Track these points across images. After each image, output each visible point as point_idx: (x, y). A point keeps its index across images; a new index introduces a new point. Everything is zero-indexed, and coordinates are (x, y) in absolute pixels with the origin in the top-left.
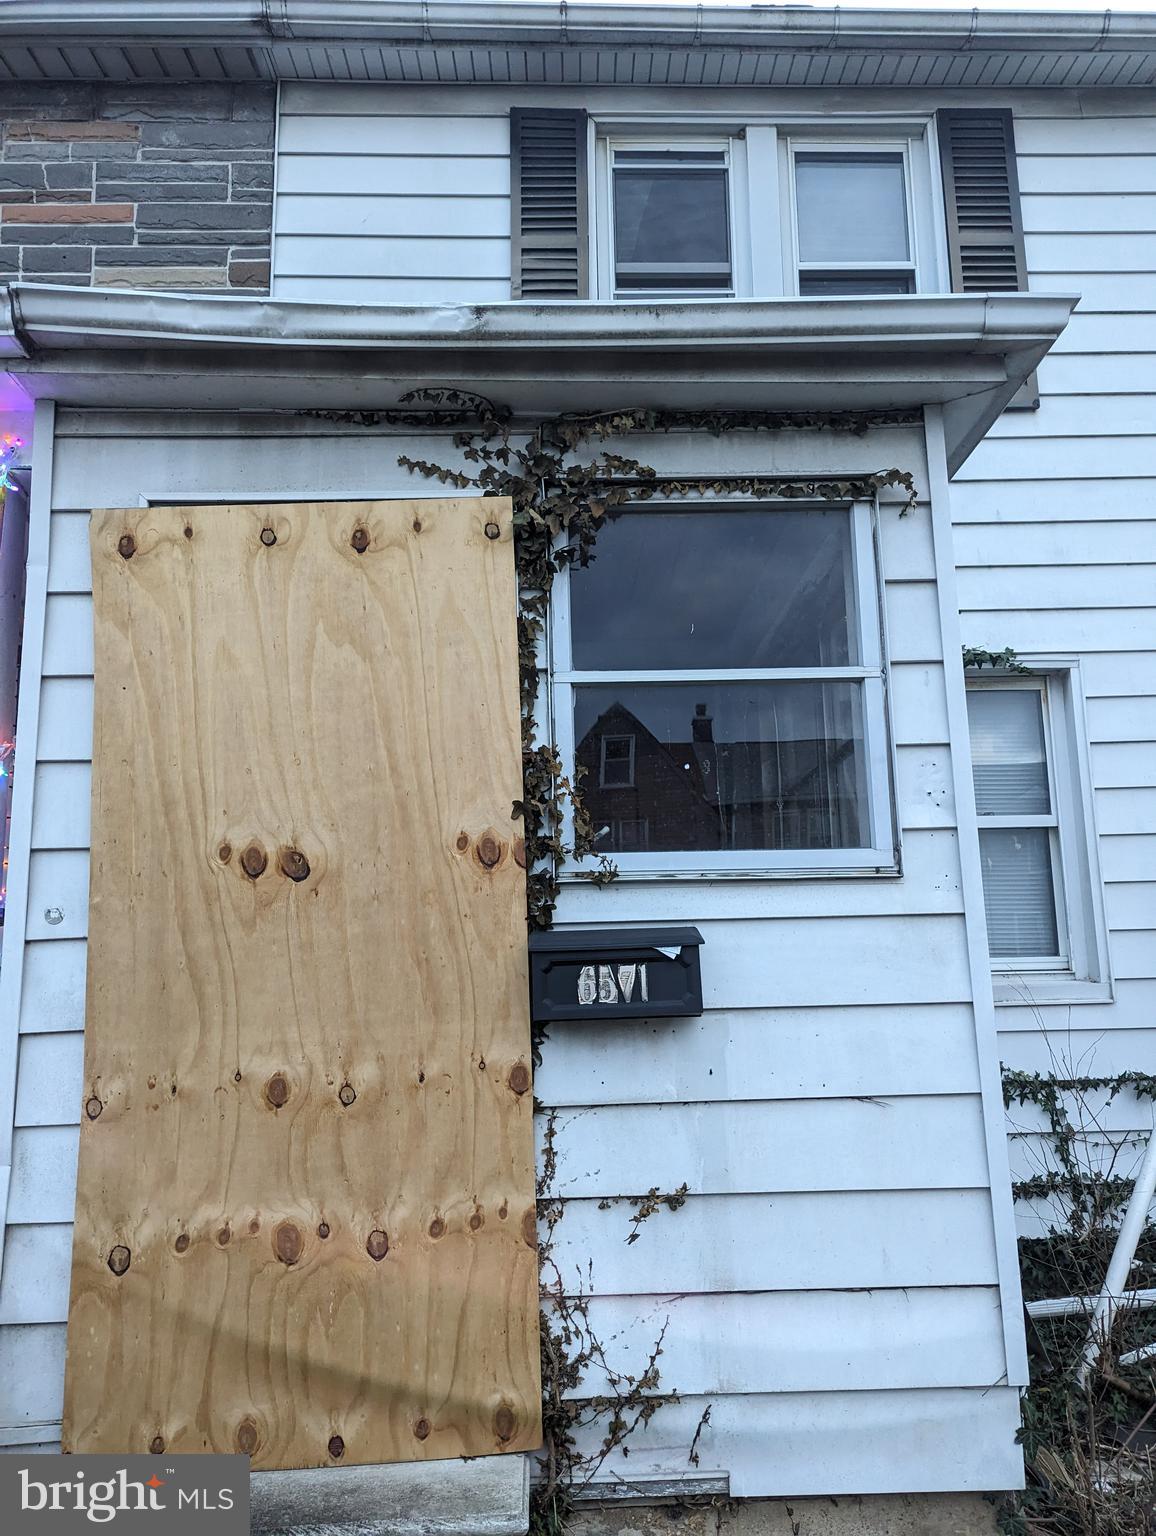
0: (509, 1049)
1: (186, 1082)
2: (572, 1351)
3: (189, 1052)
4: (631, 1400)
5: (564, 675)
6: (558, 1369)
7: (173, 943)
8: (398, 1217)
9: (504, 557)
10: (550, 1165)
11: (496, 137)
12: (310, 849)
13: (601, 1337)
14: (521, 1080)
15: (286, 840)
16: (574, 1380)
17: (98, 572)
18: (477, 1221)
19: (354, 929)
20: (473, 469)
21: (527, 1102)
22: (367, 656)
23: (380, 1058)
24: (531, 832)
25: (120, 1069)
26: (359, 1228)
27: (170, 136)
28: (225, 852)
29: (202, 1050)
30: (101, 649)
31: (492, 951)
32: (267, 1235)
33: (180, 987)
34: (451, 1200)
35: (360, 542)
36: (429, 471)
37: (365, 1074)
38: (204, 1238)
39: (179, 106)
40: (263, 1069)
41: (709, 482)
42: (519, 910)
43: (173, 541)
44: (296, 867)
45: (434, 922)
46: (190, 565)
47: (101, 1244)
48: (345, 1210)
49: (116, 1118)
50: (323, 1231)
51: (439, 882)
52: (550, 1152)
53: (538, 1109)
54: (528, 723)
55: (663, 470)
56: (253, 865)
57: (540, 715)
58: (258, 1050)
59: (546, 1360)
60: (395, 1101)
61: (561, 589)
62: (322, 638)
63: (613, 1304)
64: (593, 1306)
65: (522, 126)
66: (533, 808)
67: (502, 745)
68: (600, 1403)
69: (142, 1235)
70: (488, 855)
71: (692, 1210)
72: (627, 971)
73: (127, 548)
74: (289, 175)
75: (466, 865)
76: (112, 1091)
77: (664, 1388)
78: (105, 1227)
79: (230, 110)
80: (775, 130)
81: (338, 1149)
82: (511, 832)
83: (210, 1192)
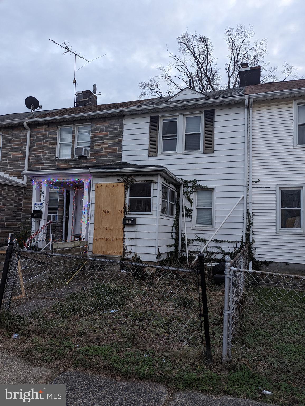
0: (122, 226)
1: (100, 228)
2: (125, 249)
3: (101, 225)
4: (129, 253)
5: (128, 197)
6: (124, 250)
7: (100, 217)
8: (114, 238)
9: (124, 188)
10: (125, 235)
11: (148, 120)
12: (109, 211)
13: (127, 248)
14: (123, 229)
15: (107, 210)
16: (125, 251)
17: (95, 189)
18: (119, 239)
19: (112, 217)
20: (122, 180)
21: (123, 230)
22: (114, 196)
23: (113, 227)
24: (125, 210)
25: (96, 226)
26: (111, 239)
27: (112, 123)
28: (103, 211)
29: (102, 225)
30: (96, 195)
31: (121, 219)
32: (105, 239)
33: (100, 221)
34: (117, 237)
35: (113, 186)
36: (119, 180)
37: (112, 228)
38: (101, 238)
39: (113, 119)
40: (105, 227)
41: (140, 181)
42: (123, 216)
43: (100, 186)
44: (108, 212)
45: (117, 216)
46: (102, 188)
47: (95, 238)
48: (110, 238)
49: (96, 230)
50: (109, 239)
51: (118, 213)
52: (125, 234)
53: (124, 231)
54: (125, 201)
55: (136, 180)
56: (105, 212)
57: (126, 201)
58: (105, 226)
59: (123, 249)
60: (114, 230)
61: (129, 190)
62: (110, 194)
63: (128, 246)
64: (127, 246)
65: (151, 118)
66: (125, 208)
67: (123, 203)
68: (127, 253)
69: (98, 238)
70: (121, 212)
71: (135, 240)
72: (130, 221)
73: (97, 187)
74: (125, 127)
75: (120, 212)
76: (96, 228)
77: (131, 252)
78: (95, 237)
79: (119, 119)
80: (183, 115)
81: (110, 233)
82: (123, 210)
83: (102, 235)
